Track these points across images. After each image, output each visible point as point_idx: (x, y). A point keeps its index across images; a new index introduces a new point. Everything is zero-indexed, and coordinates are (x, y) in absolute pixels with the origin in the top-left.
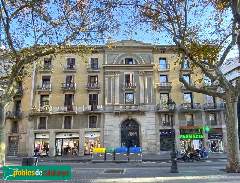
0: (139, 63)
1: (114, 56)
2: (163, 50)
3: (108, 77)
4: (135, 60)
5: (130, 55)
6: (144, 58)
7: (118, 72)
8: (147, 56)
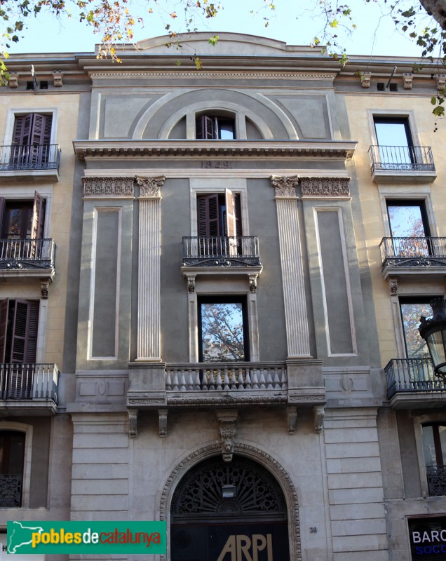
0: (268, 134)
1: (137, 100)
2: (386, 82)
3: (103, 204)
4: (247, 120)
5: (222, 98)
6: (295, 113)
7: (159, 182)
8: (308, 102)
